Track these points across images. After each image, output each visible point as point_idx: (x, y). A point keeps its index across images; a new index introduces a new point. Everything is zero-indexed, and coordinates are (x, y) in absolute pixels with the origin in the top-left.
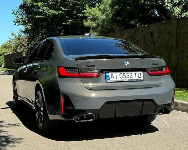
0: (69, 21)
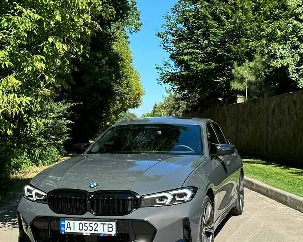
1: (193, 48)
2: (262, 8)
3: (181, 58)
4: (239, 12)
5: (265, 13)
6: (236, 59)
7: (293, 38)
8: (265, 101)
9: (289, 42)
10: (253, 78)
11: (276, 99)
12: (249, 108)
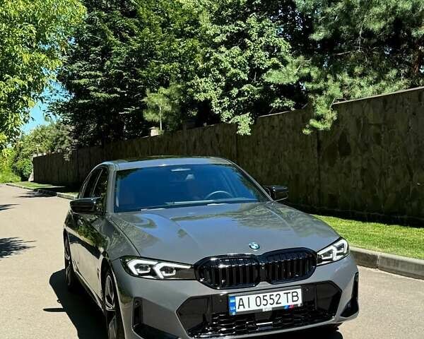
0: (127, 111)
1: (91, 69)
2: (172, 25)
3: (76, 81)
4: (147, 30)
5: (175, 30)
6: (146, 84)
7: (214, 71)
8: (185, 134)
9: (210, 75)
10: (168, 108)
11: (196, 132)
12: (166, 142)
